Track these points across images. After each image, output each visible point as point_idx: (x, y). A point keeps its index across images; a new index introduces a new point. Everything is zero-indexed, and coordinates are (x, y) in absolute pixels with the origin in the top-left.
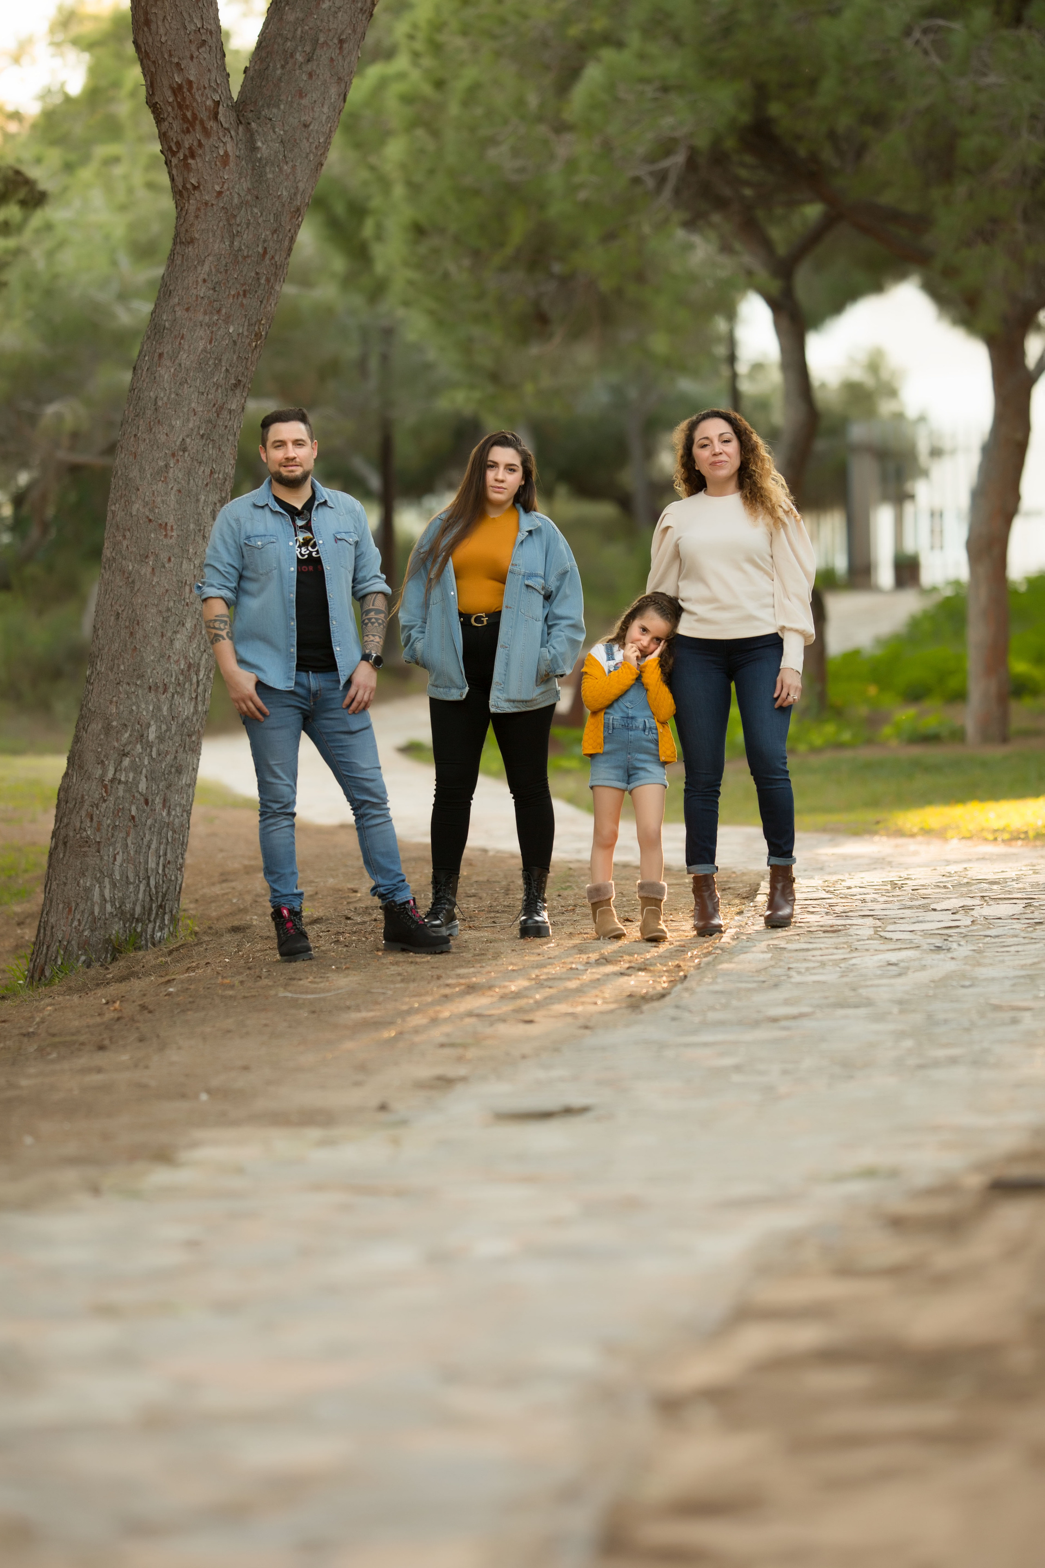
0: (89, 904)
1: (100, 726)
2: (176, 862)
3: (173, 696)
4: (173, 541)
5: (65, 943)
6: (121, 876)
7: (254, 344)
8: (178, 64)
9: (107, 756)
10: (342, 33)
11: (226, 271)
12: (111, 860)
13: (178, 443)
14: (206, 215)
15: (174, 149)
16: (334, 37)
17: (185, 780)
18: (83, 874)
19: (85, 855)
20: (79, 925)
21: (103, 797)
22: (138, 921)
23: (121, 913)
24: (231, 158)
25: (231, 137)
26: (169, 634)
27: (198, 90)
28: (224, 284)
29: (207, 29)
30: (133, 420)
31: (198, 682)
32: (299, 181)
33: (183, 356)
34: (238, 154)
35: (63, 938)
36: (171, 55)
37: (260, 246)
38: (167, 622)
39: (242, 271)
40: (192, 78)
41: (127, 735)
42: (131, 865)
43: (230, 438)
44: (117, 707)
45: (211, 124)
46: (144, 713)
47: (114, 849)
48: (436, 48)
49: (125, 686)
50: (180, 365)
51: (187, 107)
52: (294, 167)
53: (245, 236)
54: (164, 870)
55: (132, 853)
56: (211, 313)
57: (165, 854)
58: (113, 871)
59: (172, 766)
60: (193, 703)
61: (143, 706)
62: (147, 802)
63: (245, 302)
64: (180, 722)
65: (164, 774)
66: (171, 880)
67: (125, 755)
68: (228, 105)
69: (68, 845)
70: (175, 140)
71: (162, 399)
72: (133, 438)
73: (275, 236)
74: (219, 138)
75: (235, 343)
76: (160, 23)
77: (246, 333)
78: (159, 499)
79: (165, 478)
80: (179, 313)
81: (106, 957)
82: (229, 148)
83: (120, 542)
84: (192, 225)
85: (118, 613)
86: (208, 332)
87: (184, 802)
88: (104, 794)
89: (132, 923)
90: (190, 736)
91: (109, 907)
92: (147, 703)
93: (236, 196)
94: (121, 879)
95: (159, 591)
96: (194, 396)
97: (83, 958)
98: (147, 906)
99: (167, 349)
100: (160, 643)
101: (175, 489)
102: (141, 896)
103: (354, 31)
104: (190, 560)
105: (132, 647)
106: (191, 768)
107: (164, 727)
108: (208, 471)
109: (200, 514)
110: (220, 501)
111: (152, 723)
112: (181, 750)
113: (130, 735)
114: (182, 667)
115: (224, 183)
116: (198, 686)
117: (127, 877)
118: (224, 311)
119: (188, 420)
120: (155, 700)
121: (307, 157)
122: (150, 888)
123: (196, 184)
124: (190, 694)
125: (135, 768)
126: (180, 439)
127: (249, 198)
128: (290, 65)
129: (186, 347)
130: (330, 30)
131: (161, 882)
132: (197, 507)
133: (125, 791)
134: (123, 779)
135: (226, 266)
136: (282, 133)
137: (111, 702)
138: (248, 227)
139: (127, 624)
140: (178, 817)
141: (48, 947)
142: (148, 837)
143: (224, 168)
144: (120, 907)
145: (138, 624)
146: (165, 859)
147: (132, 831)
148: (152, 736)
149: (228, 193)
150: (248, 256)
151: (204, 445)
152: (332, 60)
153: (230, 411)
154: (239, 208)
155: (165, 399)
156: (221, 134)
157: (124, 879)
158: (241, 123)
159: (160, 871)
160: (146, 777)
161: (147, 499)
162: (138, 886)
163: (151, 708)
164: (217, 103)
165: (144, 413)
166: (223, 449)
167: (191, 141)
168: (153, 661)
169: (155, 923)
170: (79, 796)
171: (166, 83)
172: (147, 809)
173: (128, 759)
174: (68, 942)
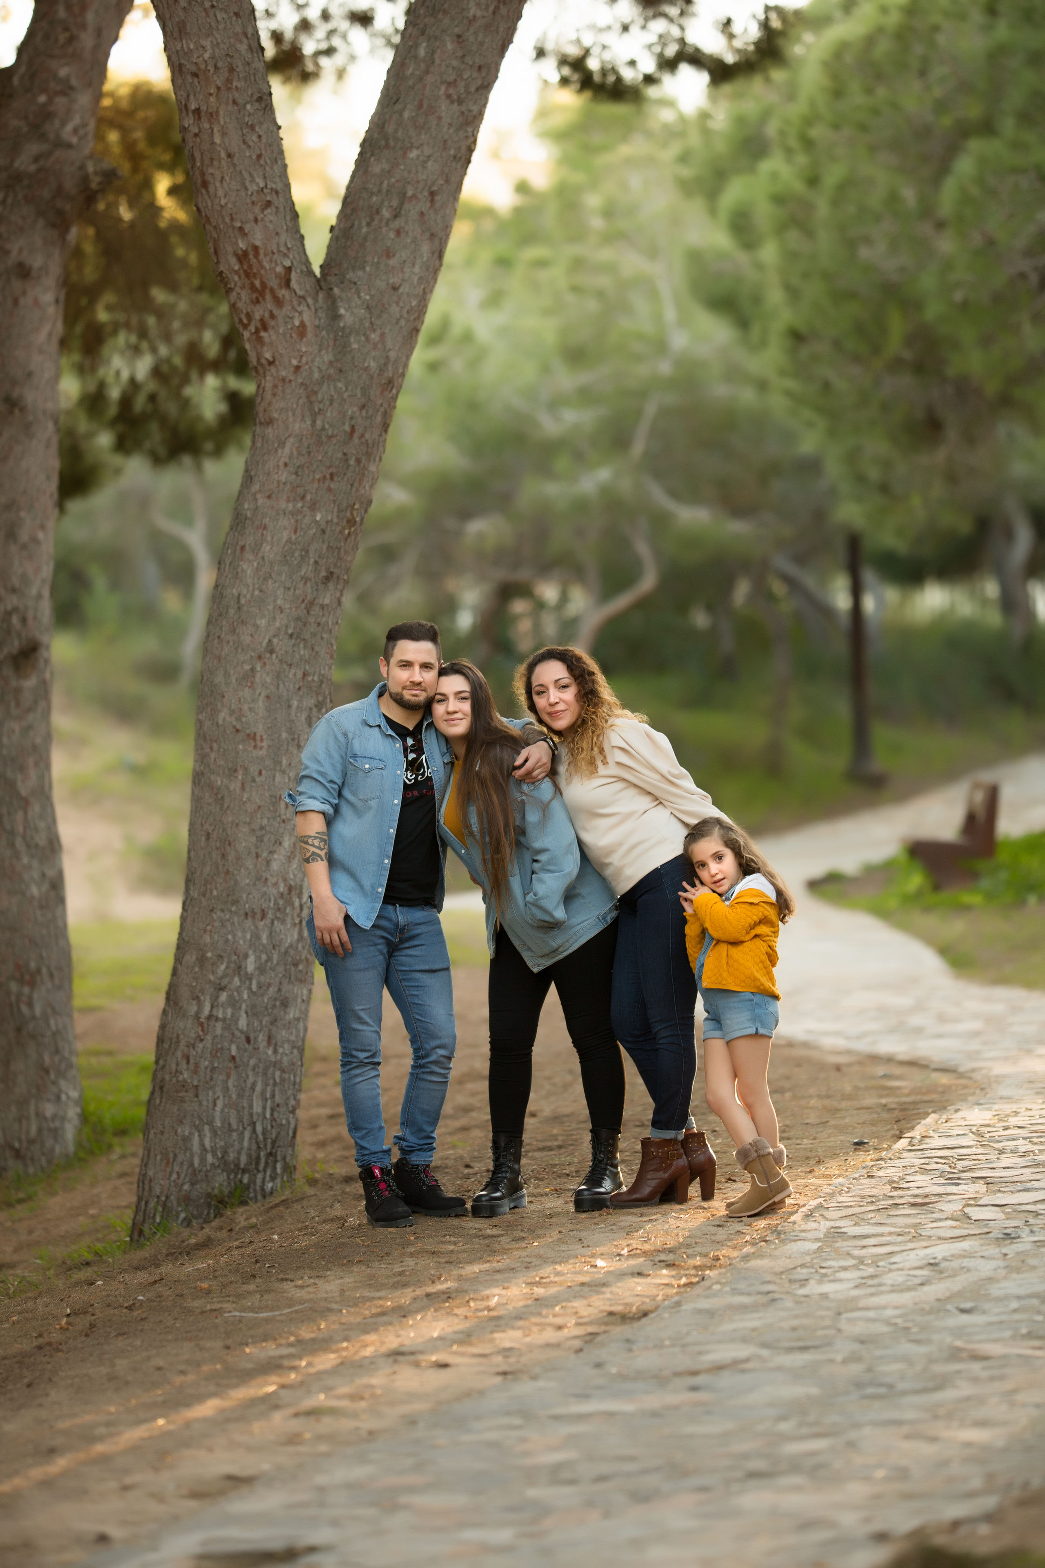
0: (188, 1154)
1: (194, 958)
2: (287, 1104)
3: (273, 922)
4: (263, 752)
5: (163, 1199)
6: (223, 1123)
7: (347, 532)
8: (241, 229)
9: (202, 991)
10: (434, 183)
11: (309, 453)
12: (211, 1105)
13: (264, 644)
14: (283, 392)
15: (245, 321)
16: (423, 189)
17: (292, 1013)
18: (181, 1122)
19: (182, 1100)
20: (178, 1178)
21: (199, 1036)
22: (244, 1171)
23: (224, 1164)
24: (309, 329)
25: (308, 305)
26: (265, 855)
27: (266, 255)
28: (308, 467)
29: (272, 189)
30: (217, 620)
31: (301, 906)
32: (390, 350)
33: (266, 548)
34: (317, 322)
35: (161, 1193)
36: (232, 219)
37: (347, 424)
38: (262, 841)
39: (326, 453)
40: (258, 243)
41: (223, 967)
42: (233, 1111)
43: (325, 635)
44: (211, 937)
45: (283, 293)
46: (241, 942)
47: (214, 1093)
48: (808, 144)
49: (219, 913)
50: (263, 558)
51: (255, 275)
52: (383, 335)
53: (328, 414)
54: (272, 1114)
55: (234, 1097)
56: (295, 500)
57: (273, 1096)
58: (214, 1118)
59: (276, 999)
60: (297, 929)
61: (239, 934)
62: (248, 1040)
63: (332, 486)
64: (283, 950)
65: (266, 1008)
66: (281, 1125)
67: (222, 989)
68: (302, 272)
69: (165, 1090)
70: (244, 311)
71: (245, 596)
72: (216, 641)
73: (364, 413)
74: (293, 308)
75: (323, 532)
76: (218, 184)
77: (335, 520)
78: (245, 707)
79: (252, 683)
80: (261, 501)
81: (208, 1214)
82: (306, 317)
83: (207, 755)
84: (270, 404)
85: (208, 834)
86: (292, 521)
87: (293, 1038)
88: (201, 1033)
89: (237, 1174)
90: (296, 965)
91: (210, 1158)
92: (244, 931)
93: (316, 370)
94: (223, 1126)
95: (250, 807)
96: (280, 592)
97: (183, 1215)
98: (254, 1155)
99: (249, 540)
100: (256, 866)
101: (263, 694)
102: (246, 1144)
103: (447, 181)
104: (284, 772)
105: (225, 870)
106: (299, 1000)
107: (264, 957)
108: (300, 674)
109: (293, 721)
110: (316, 706)
111: (250, 952)
112: (285, 982)
113: (227, 967)
114: (281, 890)
115: (302, 356)
116: (301, 909)
117: (230, 1124)
118: (308, 497)
119: (274, 619)
120: (253, 927)
121: (397, 323)
122: (257, 1136)
123: (271, 359)
124: (293, 919)
125: (234, 1003)
126: (266, 641)
127: (332, 371)
128: (376, 222)
129: (269, 538)
130: (418, 182)
131: (269, 1127)
132: (289, 714)
133: (223, 1029)
134: (220, 1016)
135: (308, 447)
136: (368, 297)
137: (205, 931)
138: (331, 404)
139: (218, 844)
140: (286, 1055)
141: (146, 1203)
142: (251, 1079)
143: (301, 340)
144: (223, 1157)
145: (230, 844)
146: (273, 1102)
147: (233, 1073)
148: (251, 965)
149: (307, 367)
150: (333, 436)
151: (294, 645)
152: (422, 214)
153: (322, 607)
154: (320, 383)
155: (248, 596)
156: (295, 303)
157: (226, 1126)
158: (321, 288)
159: (268, 1115)
160: (246, 1013)
161: (233, 707)
162: (242, 1133)
163: (248, 936)
164: (289, 270)
165: (227, 612)
166: (317, 649)
167: (261, 312)
168: (248, 885)
169: (265, 1171)
170: (175, 1035)
171: (230, 249)
172: (250, 1048)
173: (225, 994)
174: (167, 1197)
